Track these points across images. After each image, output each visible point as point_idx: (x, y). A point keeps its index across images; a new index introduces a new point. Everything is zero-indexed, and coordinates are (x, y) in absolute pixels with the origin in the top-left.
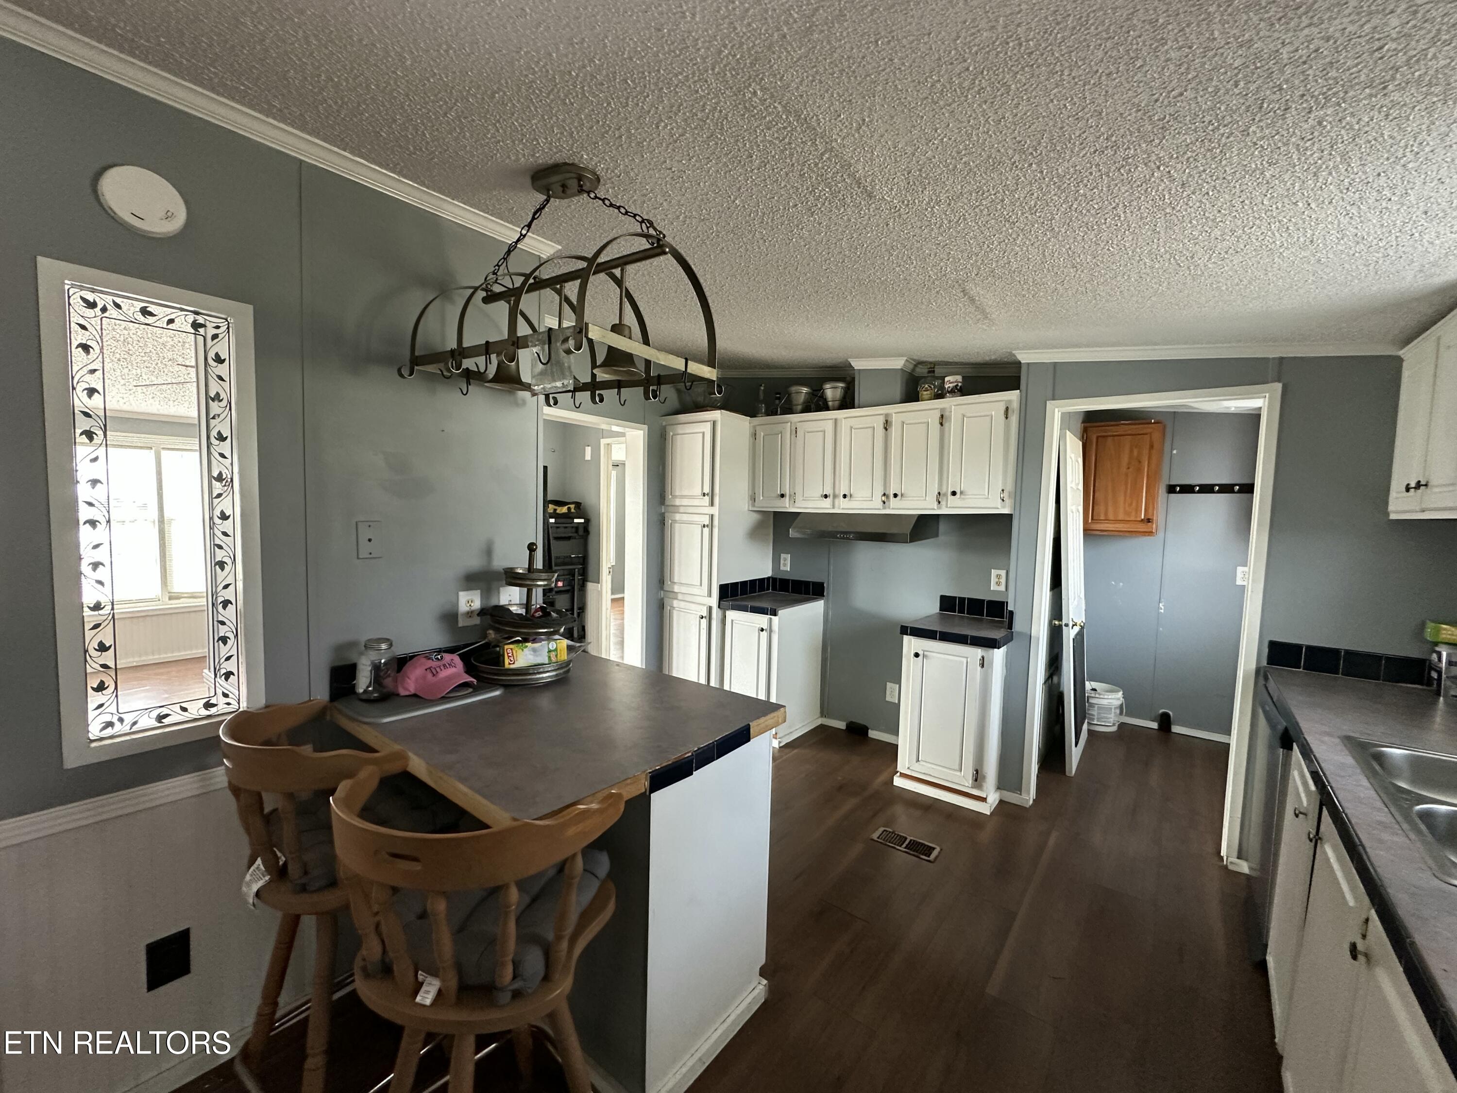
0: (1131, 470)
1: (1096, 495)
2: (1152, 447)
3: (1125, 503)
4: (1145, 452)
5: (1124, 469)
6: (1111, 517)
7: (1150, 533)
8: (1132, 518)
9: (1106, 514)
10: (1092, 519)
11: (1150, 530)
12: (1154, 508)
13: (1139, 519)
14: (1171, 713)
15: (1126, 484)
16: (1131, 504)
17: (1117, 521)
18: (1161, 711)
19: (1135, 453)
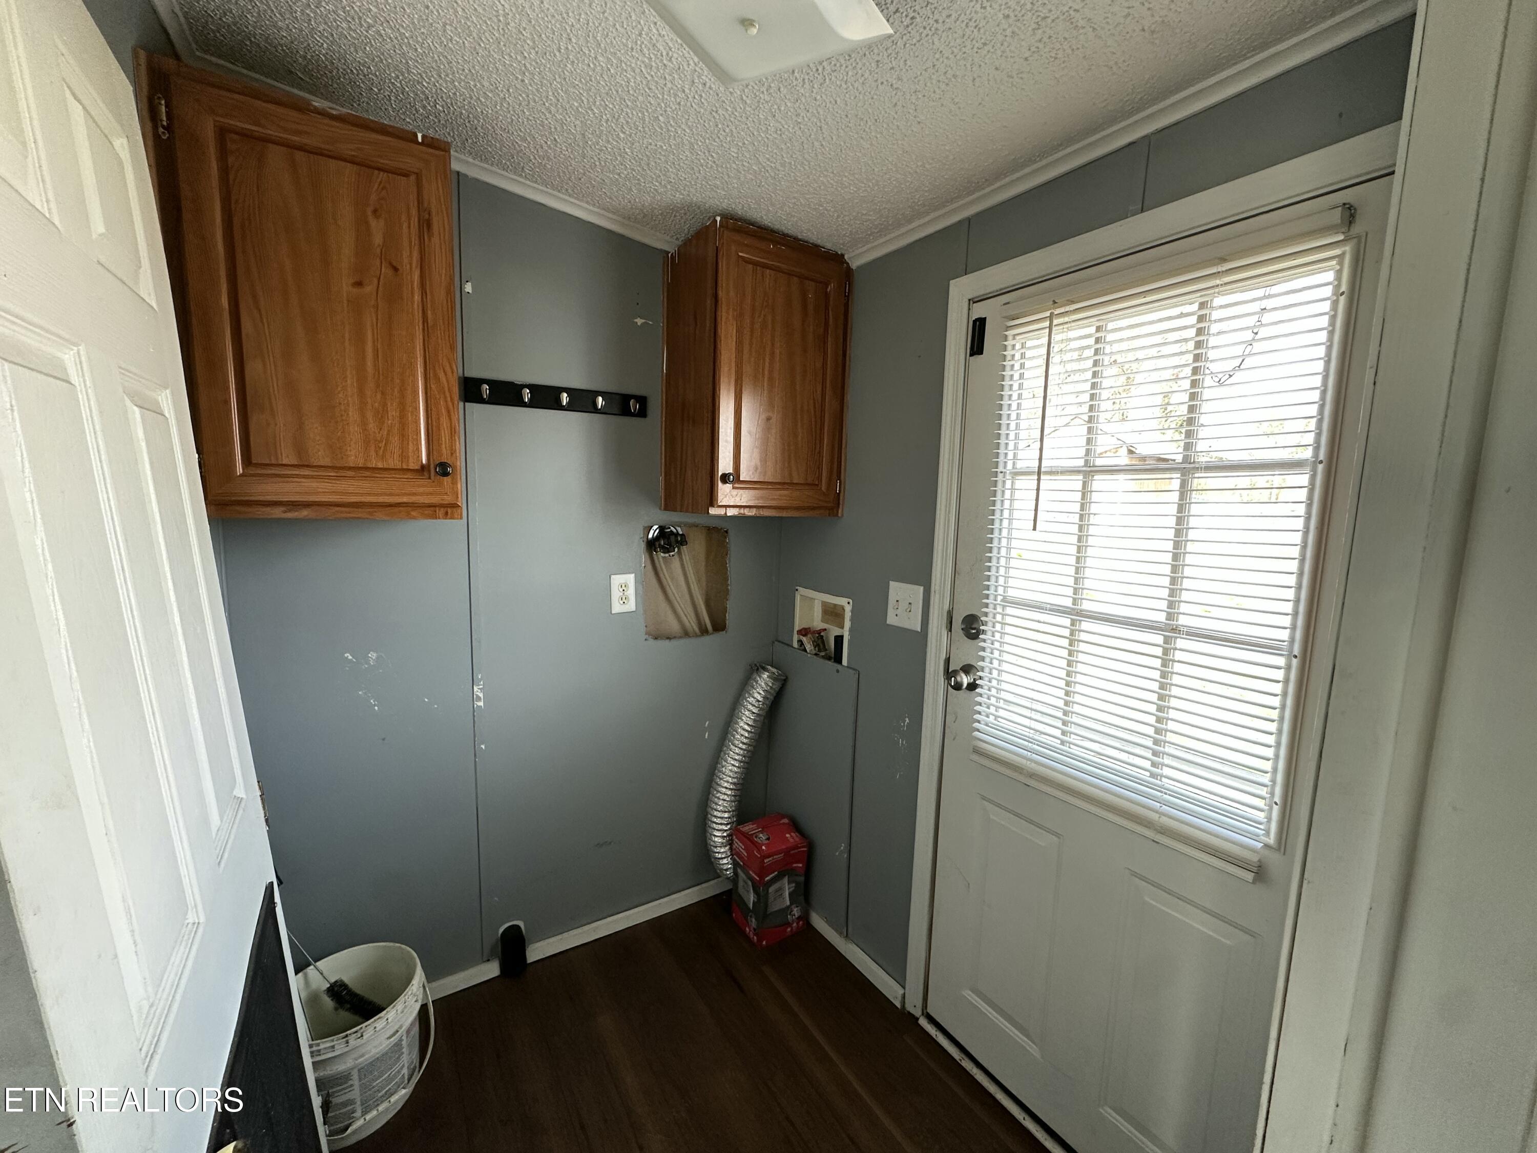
0: (369, 289)
1: (253, 368)
2: (426, 224)
3: (362, 410)
4: (408, 230)
5: (345, 286)
6: (321, 456)
7: (449, 509)
8: (394, 462)
9: (300, 448)
10: (247, 460)
11: (448, 499)
12: (453, 432)
13: (413, 465)
14: (521, 924)
15: (359, 338)
16: (381, 415)
17: (340, 470)
18: (501, 930)
19: (377, 228)
